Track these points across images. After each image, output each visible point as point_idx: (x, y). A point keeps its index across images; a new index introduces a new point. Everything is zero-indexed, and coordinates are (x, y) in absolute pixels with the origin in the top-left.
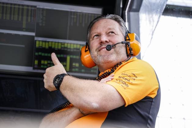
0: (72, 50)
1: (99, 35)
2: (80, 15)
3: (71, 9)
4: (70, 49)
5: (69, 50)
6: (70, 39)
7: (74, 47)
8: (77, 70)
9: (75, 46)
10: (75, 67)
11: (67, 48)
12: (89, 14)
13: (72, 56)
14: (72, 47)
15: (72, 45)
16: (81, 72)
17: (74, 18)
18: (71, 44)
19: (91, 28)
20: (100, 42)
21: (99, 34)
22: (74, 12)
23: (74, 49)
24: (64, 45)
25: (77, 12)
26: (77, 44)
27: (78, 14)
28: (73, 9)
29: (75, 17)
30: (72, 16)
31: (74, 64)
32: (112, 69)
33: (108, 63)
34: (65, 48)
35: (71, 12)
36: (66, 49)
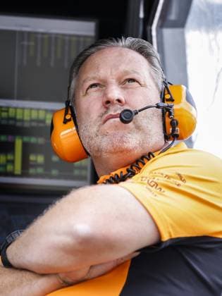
0: (26, 125)
1: (101, 85)
2: (43, 40)
3: (22, 26)
4: (22, 121)
5: (19, 124)
6: (20, 98)
7: (30, 116)
8: (40, 170)
9: (34, 115)
10: (36, 165)
11: (14, 119)
12: (64, 35)
13: (26, 139)
14: (27, 118)
15: (27, 112)
16: (51, 177)
17: (29, 46)
18: (23, 109)
19: (79, 68)
20: (105, 100)
21: (101, 80)
22: (29, 33)
23: (32, 121)
24: (7, 111)
25: (36, 33)
26: (38, 110)
27: (39, 36)
28: (27, 26)
29: (32, 43)
30: (26, 43)
31: (32, 158)
32: (129, 167)
33: (122, 152)
34: (9, 119)
35: (22, 33)
36: (11, 122)
